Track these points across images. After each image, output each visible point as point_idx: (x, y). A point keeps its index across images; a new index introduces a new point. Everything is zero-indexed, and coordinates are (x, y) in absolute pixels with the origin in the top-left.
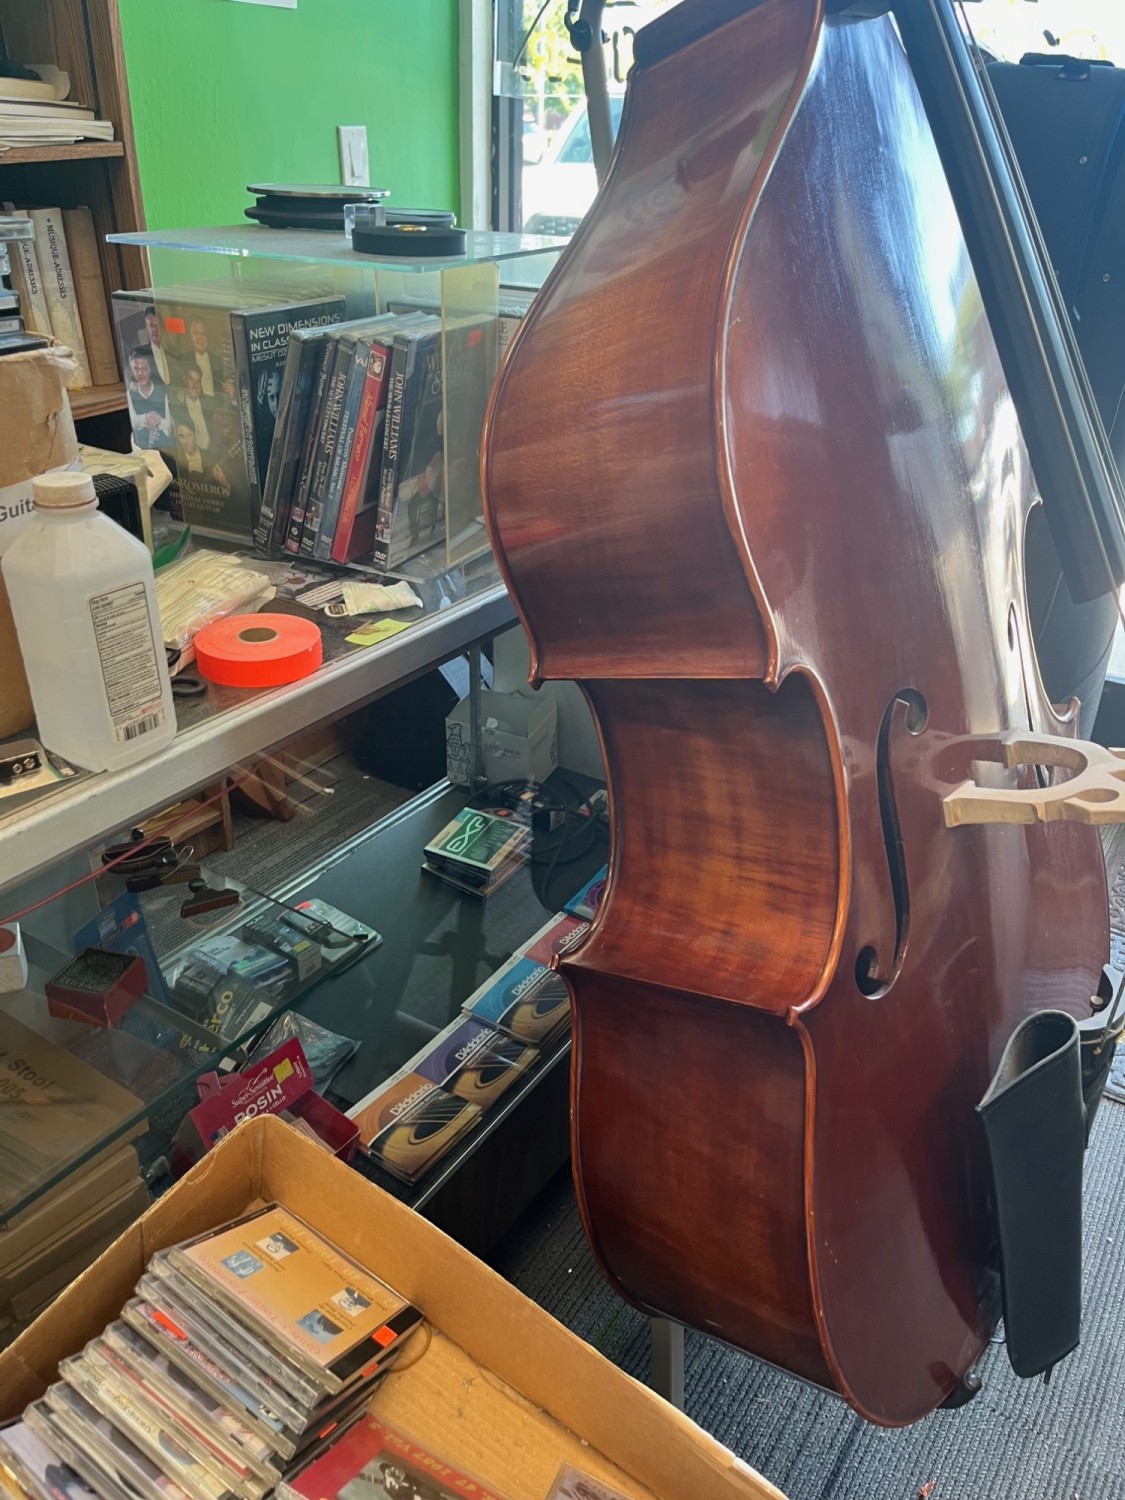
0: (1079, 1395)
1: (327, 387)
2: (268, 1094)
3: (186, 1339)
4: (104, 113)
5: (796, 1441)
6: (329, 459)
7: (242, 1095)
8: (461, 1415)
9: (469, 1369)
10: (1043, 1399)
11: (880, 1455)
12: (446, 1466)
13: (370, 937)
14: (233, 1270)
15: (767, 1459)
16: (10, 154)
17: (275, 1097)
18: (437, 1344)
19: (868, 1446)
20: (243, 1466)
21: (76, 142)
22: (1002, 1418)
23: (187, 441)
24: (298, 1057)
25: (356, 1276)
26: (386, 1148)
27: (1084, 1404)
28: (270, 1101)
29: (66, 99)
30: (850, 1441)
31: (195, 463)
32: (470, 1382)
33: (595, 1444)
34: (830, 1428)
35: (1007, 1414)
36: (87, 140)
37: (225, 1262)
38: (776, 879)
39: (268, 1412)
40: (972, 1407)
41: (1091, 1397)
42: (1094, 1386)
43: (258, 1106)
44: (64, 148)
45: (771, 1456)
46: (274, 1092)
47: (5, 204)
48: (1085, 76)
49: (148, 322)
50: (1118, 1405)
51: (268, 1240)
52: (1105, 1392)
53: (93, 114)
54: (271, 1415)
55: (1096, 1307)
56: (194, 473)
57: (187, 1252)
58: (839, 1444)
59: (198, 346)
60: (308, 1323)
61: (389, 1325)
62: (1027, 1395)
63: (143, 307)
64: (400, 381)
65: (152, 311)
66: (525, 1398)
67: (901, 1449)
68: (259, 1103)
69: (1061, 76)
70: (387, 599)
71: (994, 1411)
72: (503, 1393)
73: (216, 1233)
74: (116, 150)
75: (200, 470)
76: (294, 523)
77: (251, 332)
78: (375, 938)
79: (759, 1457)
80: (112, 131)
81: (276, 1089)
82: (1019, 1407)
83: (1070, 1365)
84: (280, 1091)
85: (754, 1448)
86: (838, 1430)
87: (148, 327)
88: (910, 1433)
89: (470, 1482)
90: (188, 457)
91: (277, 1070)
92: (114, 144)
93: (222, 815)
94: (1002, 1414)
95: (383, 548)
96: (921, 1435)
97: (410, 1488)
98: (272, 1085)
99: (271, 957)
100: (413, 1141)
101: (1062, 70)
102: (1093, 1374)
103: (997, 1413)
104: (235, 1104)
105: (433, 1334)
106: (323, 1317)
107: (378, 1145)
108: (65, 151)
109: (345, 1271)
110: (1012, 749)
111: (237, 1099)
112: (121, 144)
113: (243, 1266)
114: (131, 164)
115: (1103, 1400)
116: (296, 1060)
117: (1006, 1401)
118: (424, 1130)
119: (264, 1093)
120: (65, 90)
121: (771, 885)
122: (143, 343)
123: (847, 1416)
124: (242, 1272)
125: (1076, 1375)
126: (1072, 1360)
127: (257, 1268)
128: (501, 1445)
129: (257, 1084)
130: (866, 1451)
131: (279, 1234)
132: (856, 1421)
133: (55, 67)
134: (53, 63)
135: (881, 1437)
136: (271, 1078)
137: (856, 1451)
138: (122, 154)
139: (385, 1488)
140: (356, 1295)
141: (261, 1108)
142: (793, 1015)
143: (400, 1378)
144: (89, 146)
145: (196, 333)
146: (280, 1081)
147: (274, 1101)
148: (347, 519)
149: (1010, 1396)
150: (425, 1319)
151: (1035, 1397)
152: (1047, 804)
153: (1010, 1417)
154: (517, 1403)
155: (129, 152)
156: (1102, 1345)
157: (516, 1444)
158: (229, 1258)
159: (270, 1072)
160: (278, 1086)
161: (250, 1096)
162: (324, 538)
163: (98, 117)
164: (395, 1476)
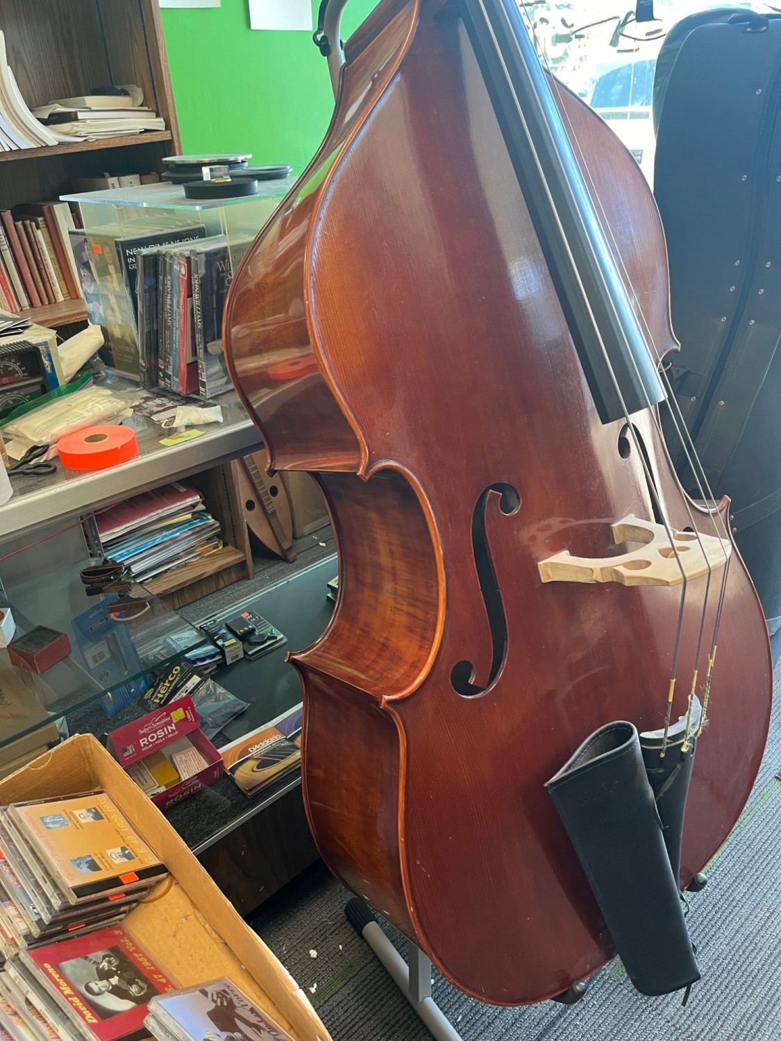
0: (740, 1023)
1: (164, 285)
2: (165, 729)
3: (4, 858)
4: (161, 113)
5: (513, 1015)
6: (170, 329)
7: (146, 727)
8: (174, 936)
9: (189, 909)
10: (709, 1020)
11: (572, 1037)
12: (153, 964)
13: (278, 638)
14: (45, 824)
15: (489, 1024)
16: (96, 143)
17: (170, 731)
18: (174, 889)
19: (565, 1029)
20: (10, 936)
21: (141, 132)
22: (673, 1028)
23: (111, 319)
24: (189, 708)
25: (134, 840)
26: (237, 772)
27: (742, 1030)
28: (167, 733)
29: (141, 106)
30: (553, 1023)
31: (117, 333)
32: (186, 917)
33: (248, 969)
34: (541, 1011)
35: (678, 1026)
36: (146, 131)
37: (42, 819)
38: (411, 610)
39: (34, 908)
40: (652, 1016)
41: (749, 1026)
42: (754, 1018)
43: (158, 736)
44: (131, 137)
45: (493, 1023)
46: (169, 728)
47: (105, 173)
48: (765, 28)
49: (86, 247)
50: (770, 1036)
51: (84, 811)
52: (762, 1024)
53: (154, 114)
54: (35, 910)
55: (774, 961)
56: (118, 338)
57: (17, 809)
58: (544, 1024)
59: (110, 262)
60: (78, 861)
61: (136, 873)
62: (698, 1015)
63: (82, 238)
64: (196, 279)
65: (86, 240)
66: (216, 933)
67: (589, 1036)
68: (158, 733)
69: (748, 30)
70: (199, 417)
71: (668, 1022)
72: (204, 927)
73: (46, 802)
74: (166, 136)
75: (120, 337)
76: (161, 370)
77: (127, 251)
78: (282, 639)
79: (484, 1022)
80: (164, 124)
81: (172, 726)
82: (689, 1022)
83: (739, 1000)
84: (174, 728)
85: (483, 1015)
86: (547, 1014)
87: (86, 250)
88: (600, 1026)
89: (164, 977)
90: (113, 328)
91: (172, 714)
92: (165, 133)
93: (245, 556)
94: (674, 1025)
95: (203, 384)
96: (607, 1028)
97: (116, 972)
98: (169, 723)
99: (211, 647)
100: (255, 769)
101: (749, 26)
102: (756, 1010)
103: (670, 1024)
104: (141, 732)
105: (174, 883)
106: (93, 860)
107: (233, 770)
108: (132, 139)
109: (128, 837)
110: (616, 530)
111: (143, 729)
112: (169, 132)
113: (53, 823)
114: (176, 145)
115: (758, 1030)
116: (187, 709)
117: (680, 1017)
118: (263, 764)
119: (162, 728)
120: (140, 99)
121: (408, 614)
122: (85, 260)
123: (556, 1006)
124: (51, 826)
125: (741, 1008)
126: (742, 997)
127: (63, 824)
128: (193, 959)
129: (158, 721)
130: (562, 1033)
131: (95, 809)
132: (562, 1011)
133: (135, 86)
134: (132, 84)
135: (577, 1024)
136: (169, 719)
137: (555, 1031)
138: (170, 138)
139: (97, 969)
140: (127, 852)
141: (159, 737)
142: (383, 701)
143: (146, 907)
144: (148, 135)
145: (107, 253)
146: (174, 721)
147: (169, 733)
148: (183, 367)
149: (684, 1014)
150: (170, 873)
151: (704, 1018)
152: (602, 569)
153: (680, 1029)
154: (210, 935)
155: (175, 136)
156: (770, 990)
157: (201, 960)
158: (47, 817)
159: (168, 715)
160: (173, 725)
161: (152, 729)
162: (175, 378)
163: (158, 116)
164: (109, 962)
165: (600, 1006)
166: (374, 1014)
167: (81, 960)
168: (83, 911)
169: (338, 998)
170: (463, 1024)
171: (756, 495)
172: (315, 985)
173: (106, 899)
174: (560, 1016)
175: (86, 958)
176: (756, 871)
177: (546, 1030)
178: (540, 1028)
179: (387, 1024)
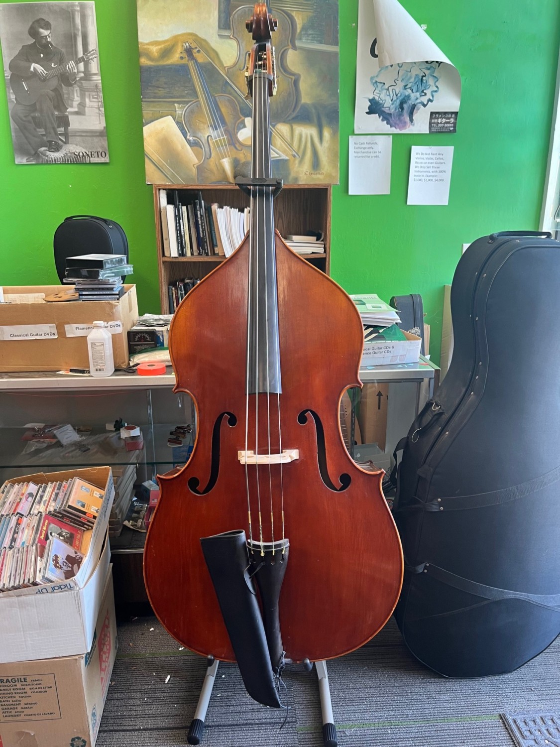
14: (82, 488)
19: (254, 730)
36: (313, 253)
37: (82, 486)
51: (98, 493)
57: (78, 479)
61: (94, 516)
106: (84, 504)
113: (85, 489)
127: (87, 491)
137: (250, 727)
155: (327, 256)
164: (66, 535)
165: (279, 734)
166: (191, 672)
167: (58, 528)
168: (70, 516)
169: (186, 658)
170: (218, 698)
171: (456, 492)
172: (183, 648)
173: (80, 517)
174: (258, 724)
175: (61, 528)
176: (427, 742)
177: (246, 724)
178: (245, 722)
179: (193, 678)
